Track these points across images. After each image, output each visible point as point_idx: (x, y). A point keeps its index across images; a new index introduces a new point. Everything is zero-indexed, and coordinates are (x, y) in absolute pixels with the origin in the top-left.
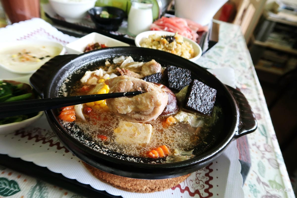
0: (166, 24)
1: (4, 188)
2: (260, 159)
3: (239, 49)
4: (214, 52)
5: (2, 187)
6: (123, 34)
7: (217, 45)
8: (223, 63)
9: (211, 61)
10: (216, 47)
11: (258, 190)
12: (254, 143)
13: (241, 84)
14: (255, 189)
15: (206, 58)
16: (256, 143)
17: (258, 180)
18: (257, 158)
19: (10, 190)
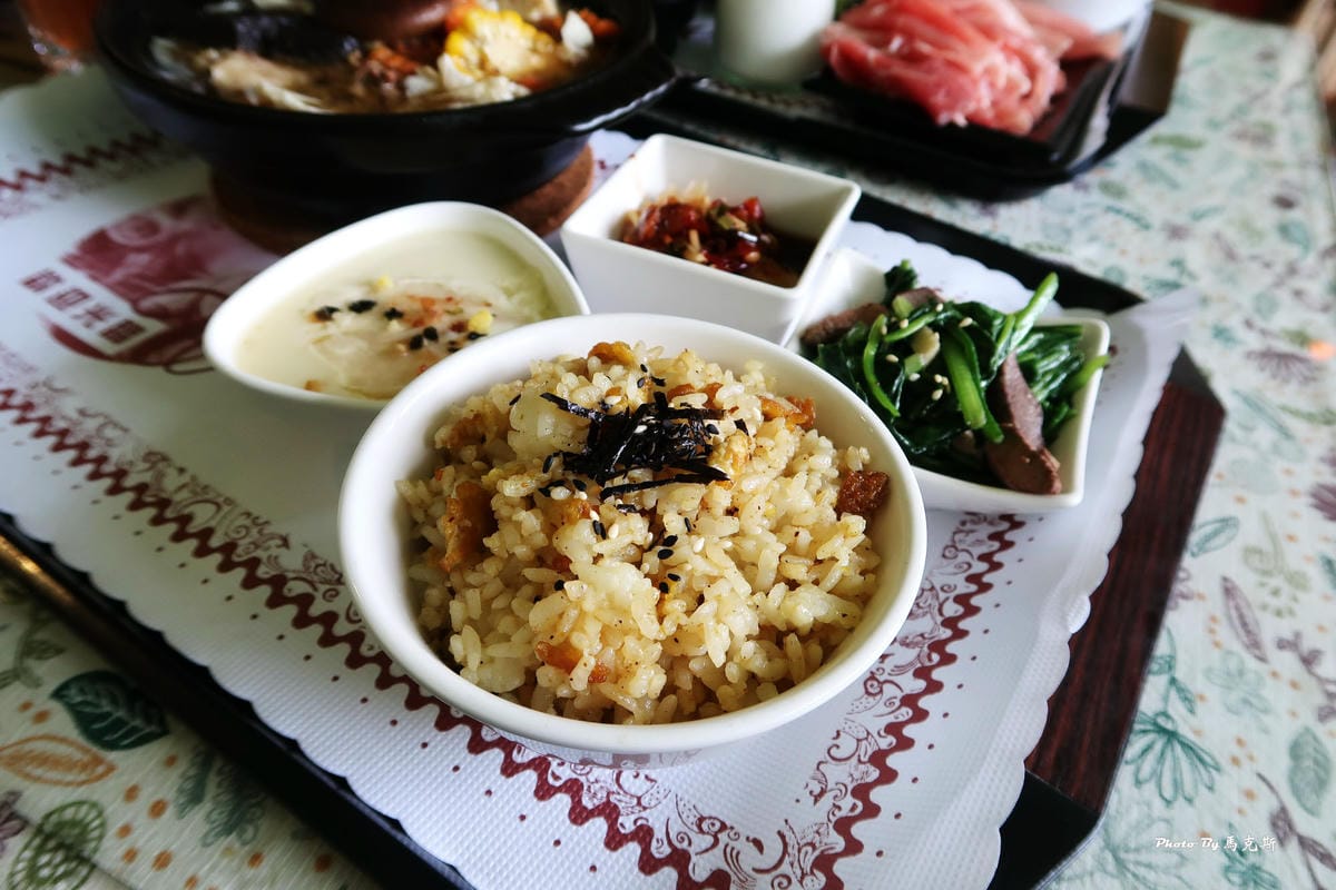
0: (902, 20)
1: (108, 715)
2: (1308, 718)
3: (1283, 149)
4: (1144, 167)
5: (98, 711)
6: (693, 74)
7: (1161, 128)
8: (1180, 219)
9: (1118, 212)
10: (1156, 141)
11: (1271, 875)
12: (1288, 635)
13: (1264, 333)
14: (1255, 868)
15: (1096, 197)
16: (1298, 635)
17: (1281, 824)
18: (1294, 714)
19: (129, 727)
